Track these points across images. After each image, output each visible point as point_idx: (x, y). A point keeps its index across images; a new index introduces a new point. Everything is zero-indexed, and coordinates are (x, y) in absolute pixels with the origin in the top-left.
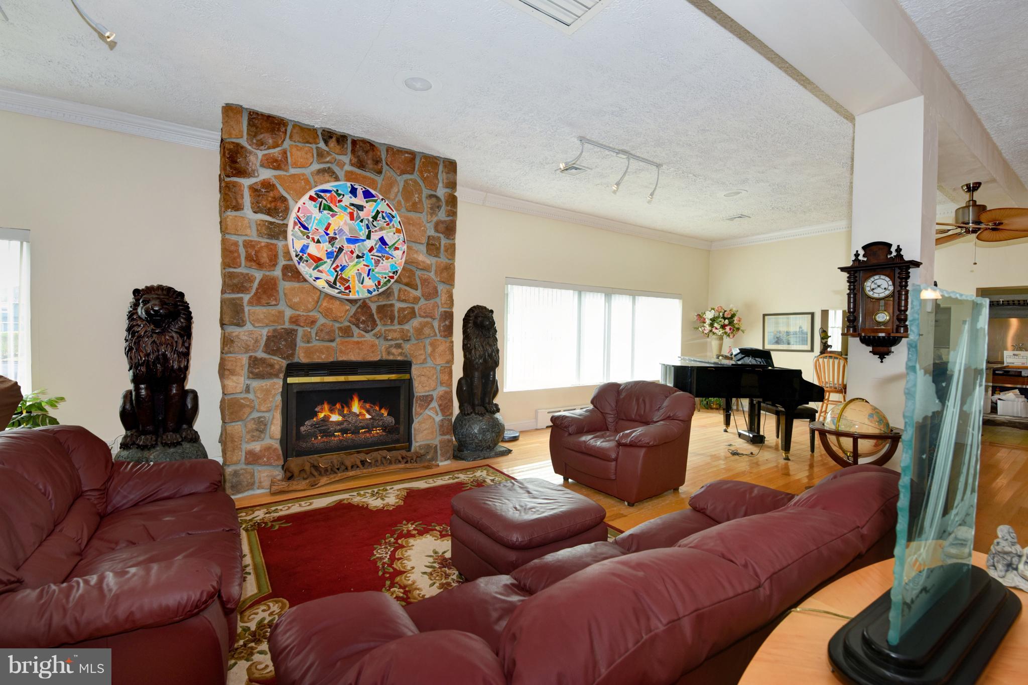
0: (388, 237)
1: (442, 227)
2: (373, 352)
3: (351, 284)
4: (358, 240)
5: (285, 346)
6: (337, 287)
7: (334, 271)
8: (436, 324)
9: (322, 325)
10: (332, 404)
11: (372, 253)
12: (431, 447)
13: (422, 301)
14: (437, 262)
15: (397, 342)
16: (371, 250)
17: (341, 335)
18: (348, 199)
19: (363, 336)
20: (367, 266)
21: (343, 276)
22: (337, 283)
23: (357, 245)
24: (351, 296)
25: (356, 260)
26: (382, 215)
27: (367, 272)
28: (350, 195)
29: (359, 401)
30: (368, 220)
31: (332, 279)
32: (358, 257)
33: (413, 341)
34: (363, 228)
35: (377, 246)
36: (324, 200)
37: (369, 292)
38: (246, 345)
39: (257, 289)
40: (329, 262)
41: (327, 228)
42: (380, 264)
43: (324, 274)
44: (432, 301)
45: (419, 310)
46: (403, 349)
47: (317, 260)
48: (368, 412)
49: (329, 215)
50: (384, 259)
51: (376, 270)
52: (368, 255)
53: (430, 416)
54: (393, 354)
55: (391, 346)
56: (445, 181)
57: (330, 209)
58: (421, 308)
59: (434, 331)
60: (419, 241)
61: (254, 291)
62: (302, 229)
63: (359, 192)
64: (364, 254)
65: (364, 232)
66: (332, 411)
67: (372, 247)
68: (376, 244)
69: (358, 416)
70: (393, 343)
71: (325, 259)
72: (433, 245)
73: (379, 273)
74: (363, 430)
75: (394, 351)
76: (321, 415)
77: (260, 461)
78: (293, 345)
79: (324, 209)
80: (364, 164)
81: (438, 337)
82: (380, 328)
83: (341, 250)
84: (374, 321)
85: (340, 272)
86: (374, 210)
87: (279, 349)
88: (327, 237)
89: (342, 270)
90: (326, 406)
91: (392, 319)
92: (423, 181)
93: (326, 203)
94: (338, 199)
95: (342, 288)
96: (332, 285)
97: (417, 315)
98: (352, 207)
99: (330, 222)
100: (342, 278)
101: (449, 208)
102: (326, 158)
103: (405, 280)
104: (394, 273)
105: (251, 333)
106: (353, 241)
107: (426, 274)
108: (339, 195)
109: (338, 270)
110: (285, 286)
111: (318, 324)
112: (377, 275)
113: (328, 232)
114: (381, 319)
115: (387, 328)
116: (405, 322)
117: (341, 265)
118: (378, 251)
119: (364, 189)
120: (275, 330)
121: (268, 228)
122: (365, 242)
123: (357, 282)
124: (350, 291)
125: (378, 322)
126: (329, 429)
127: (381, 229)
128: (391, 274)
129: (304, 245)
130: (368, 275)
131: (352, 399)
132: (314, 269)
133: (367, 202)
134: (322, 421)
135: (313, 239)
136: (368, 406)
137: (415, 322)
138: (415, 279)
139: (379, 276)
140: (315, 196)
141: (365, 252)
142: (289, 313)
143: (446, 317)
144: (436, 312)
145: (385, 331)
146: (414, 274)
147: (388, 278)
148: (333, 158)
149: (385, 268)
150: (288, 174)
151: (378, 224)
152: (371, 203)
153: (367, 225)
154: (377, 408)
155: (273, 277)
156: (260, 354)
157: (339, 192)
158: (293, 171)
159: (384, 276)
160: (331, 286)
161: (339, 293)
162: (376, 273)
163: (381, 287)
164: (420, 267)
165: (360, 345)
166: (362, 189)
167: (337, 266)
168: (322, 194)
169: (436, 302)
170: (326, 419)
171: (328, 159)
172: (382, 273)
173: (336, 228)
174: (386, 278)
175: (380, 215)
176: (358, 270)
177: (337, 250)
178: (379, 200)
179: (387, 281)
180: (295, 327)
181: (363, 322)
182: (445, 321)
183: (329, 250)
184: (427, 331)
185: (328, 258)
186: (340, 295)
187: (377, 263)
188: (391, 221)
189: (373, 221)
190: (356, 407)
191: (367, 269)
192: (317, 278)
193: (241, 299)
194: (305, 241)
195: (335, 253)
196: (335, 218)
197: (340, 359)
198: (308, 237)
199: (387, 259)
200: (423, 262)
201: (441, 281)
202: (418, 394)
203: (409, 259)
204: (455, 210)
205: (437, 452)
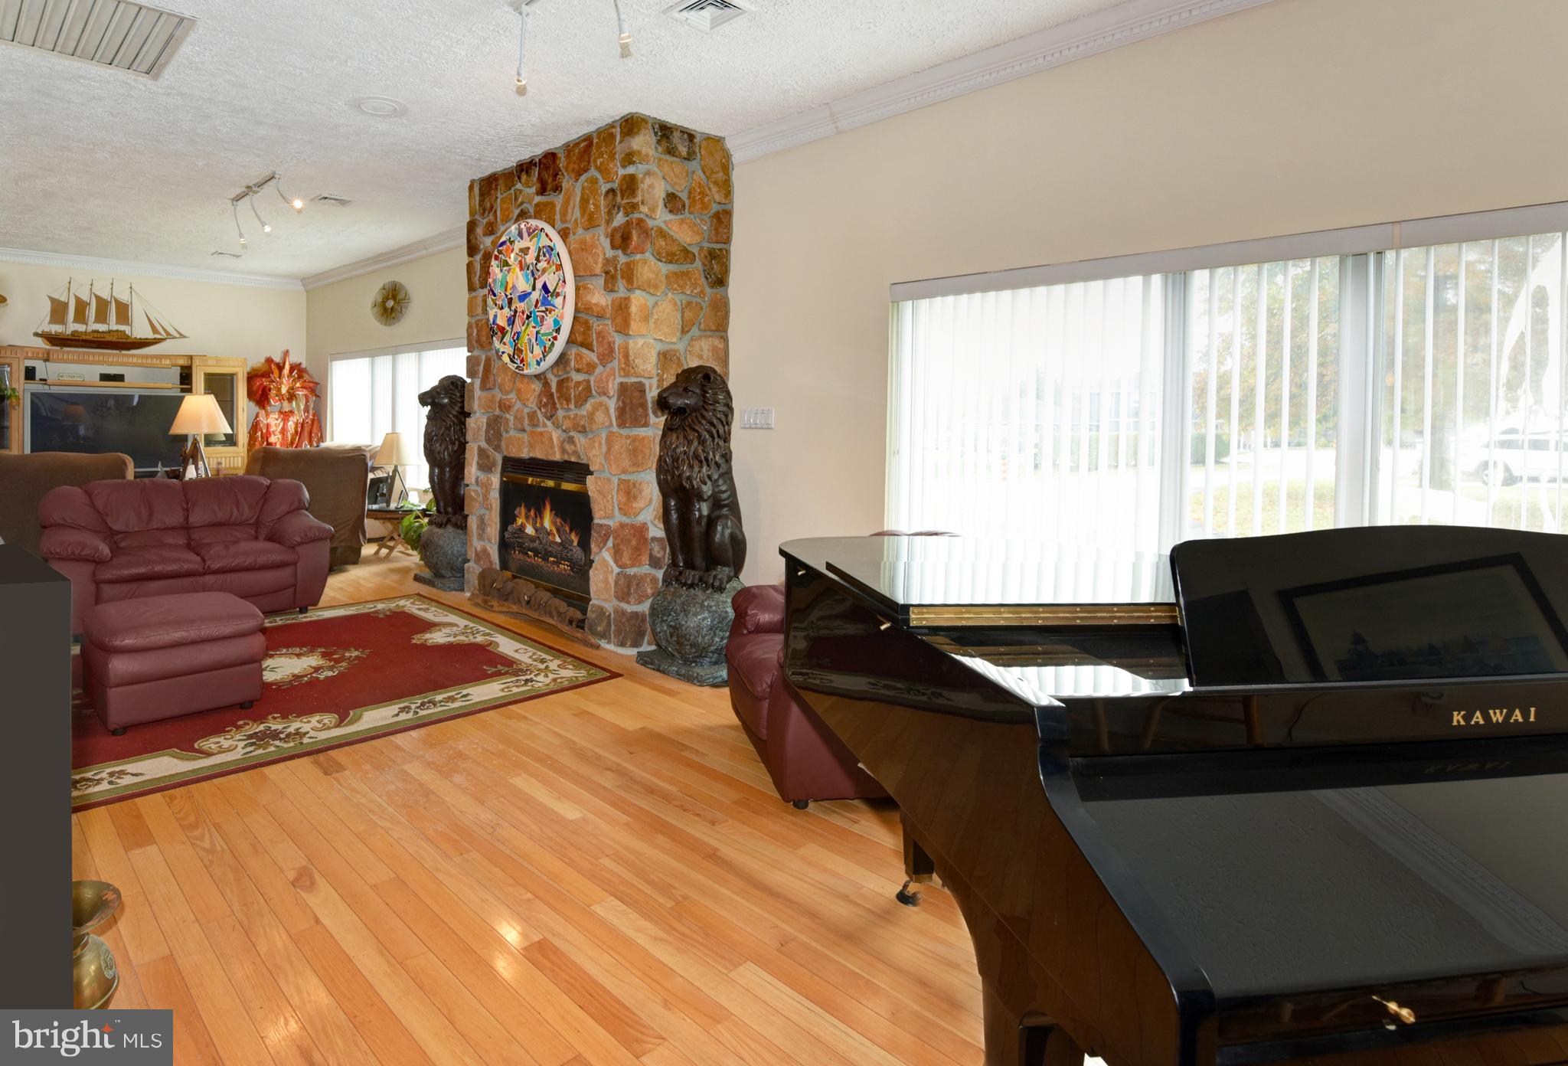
0: (549, 280)
1: (618, 238)
2: (551, 447)
3: (524, 355)
4: (526, 294)
5: (495, 435)
6: (516, 361)
7: (513, 341)
8: (612, 406)
10: (527, 509)
11: (537, 309)
12: (604, 614)
13: (599, 369)
14: (612, 299)
15: (571, 434)
16: (537, 303)
17: (529, 423)
18: (517, 245)
19: (546, 425)
20: (534, 327)
21: (519, 345)
22: (516, 355)
23: (526, 302)
24: (526, 372)
25: (527, 322)
27: (535, 337)
28: (519, 239)
29: (550, 512)
30: (533, 264)
31: (512, 352)
32: (528, 317)
33: (588, 434)
34: (529, 277)
35: (541, 297)
36: (503, 256)
37: (538, 364)
39: (483, 372)
40: (509, 329)
41: (506, 290)
42: (545, 322)
43: (507, 347)
44: (608, 367)
45: (594, 384)
46: (577, 446)
47: (503, 331)
48: (558, 530)
49: (506, 272)
50: (548, 313)
51: (542, 332)
52: (534, 313)
53: (606, 562)
54: (569, 453)
55: (565, 441)
56: (621, 158)
57: (507, 264)
58: (596, 381)
59: (610, 417)
60: (593, 273)
61: (481, 374)
62: (493, 297)
63: (526, 230)
64: (531, 312)
65: (530, 282)
66: (526, 518)
67: (537, 299)
68: (540, 295)
69: (549, 534)
70: (567, 436)
71: (507, 328)
72: (608, 273)
73: (544, 335)
74: (552, 559)
75: (568, 447)
76: (519, 522)
77: (480, 563)
78: (499, 435)
79: (503, 266)
80: (545, 186)
81: (615, 428)
82: (560, 413)
83: (516, 312)
84: (554, 404)
85: (516, 341)
86: (536, 248)
87: (492, 440)
88: (507, 300)
89: (518, 338)
90: (523, 511)
91: (569, 401)
92: (600, 172)
93: (504, 258)
94: (511, 245)
95: (518, 362)
96: (513, 359)
97: (593, 392)
98: (521, 254)
99: (508, 280)
100: (518, 349)
101: (625, 201)
103: (579, 339)
105: (478, 421)
106: (523, 297)
107: (601, 325)
109: (515, 338)
110: (497, 364)
111: (516, 408)
112: (543, 338)
113: (507, 293)
114: (560, 400)
115: (565, 414)
116: (580, 404)
117: (517, 332)
118: (542, 304)
120: (490, 418)
122: (531, 296)
123: (529, 351)
124: (524, 365)
125: (558, 405)
126: (524, 543)
127: (544, 272)
129: (494, 315)
130: (536, 340)
131: (544, 508)
132: (501, 342)
133: (531, 240)
134: (519, 530)
135: (499, 305)
136: (558, 522)
137: (590, 405)
138: (591, 335)
140: (498, 254)
141: (532, 310)
142: (497, 396)
143: (622, 392)
144: (610, 386)
145: (563, 417)
146: (590, 327)
147: (554, 340)
148: (524, 195)
149: (550, 325)
150: (498, 235)
151: (540, 266)
152: (534, 240)
153: (532, 271)
154: (567, 530)
155: (490, 356)
156: (484, 445)
157: (512, 239)
158: (502, 229)
159: (548, 338)
160: (511, 360)
161: (517, 368)
162: (542, 335)
163: (549, 355)
164: (596, 314)
165: (543, 438)
167: (515, 334)
168: (501, 249)
169: (613, 369)
170: (523, 529)
171: (520, 199)
172: (547, 334)
173: (512, 286)
175: (542, 252)
176: (528, 335)
177: (513, 314)
178: (539, 233)
179: (553, 345)
180: (501, 414)
181: (546, 406)
182: (621, 399)
183: (508, 316)
184: (601, 417)
185: (508, 326)
186: (518, 371)
187: (542, 320)
188: (551, 256)
189: (536, 264)
190: (547, 520)
191: (535, 331)
192: (504, 353)
194: (495, 310)
195: (512, 318)
196: (510, 273)
197: (531, 455)
198: (496, 305)
199: (550, 312)
200: (598, 304)
201: (617, 331)
202: (596, 521)
203: (579, 305)
204: (635, 201)
205: (610, 626)
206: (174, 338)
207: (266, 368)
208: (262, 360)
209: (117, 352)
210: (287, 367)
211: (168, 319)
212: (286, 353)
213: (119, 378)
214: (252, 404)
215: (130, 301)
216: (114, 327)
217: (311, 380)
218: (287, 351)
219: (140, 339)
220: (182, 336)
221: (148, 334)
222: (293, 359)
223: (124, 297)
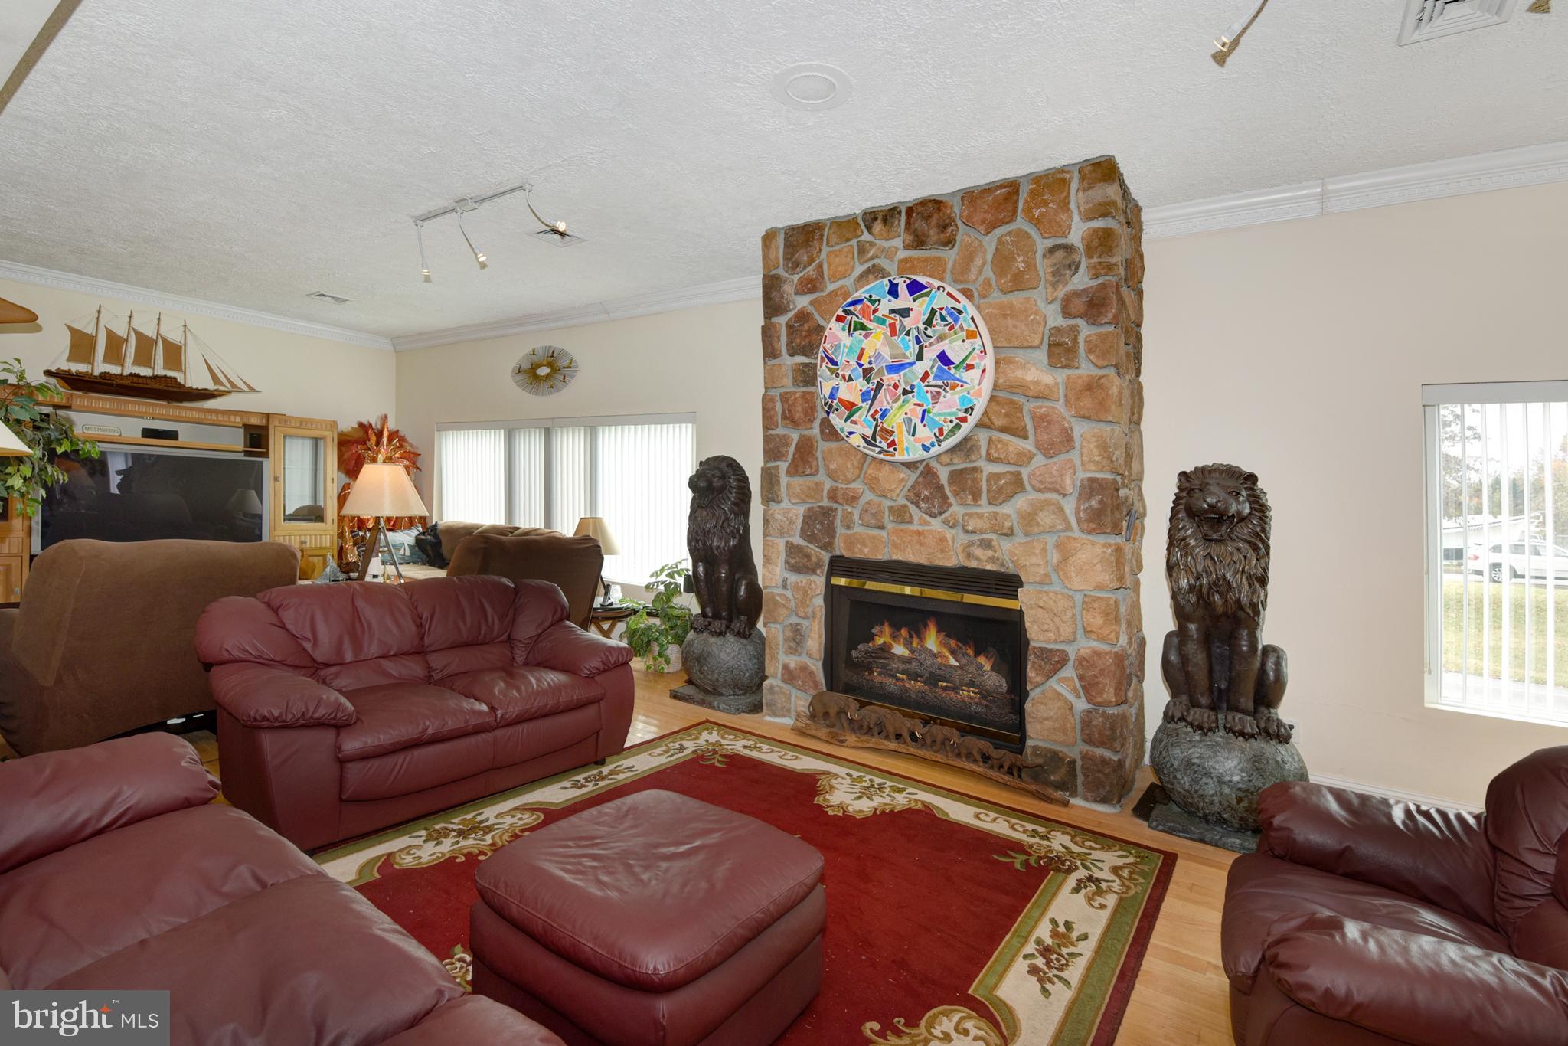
0: (952, 349)
1: (1079, 304)
2: (942, 551)
3: (895, 437)
4: (902, 365)
5: (821, 530)
6: (878, 444)
7: (872, 420)
8: (1069, 506)
9: (867, 503)
10: (896, 627)
11: (926, 383)
12: (1062, 759)
13: (1039, 460)
14: (1069, 377)
15: (985, 536)
16: (926, 376)
17: (892, 519)
18: (887, 304)
19: (927, 523)
20: (919, 405)
21: (885, 425)
22: (877, 437)
23: (902, 373)
24: (898, 457)
25: (903, 398)
26: (941, 314)
27: (920, 416)
28: (889, 297)
29: (939, 631)
30: (918, 329)
31: (869, 433)
32: (905, 392)
33: (1020, 538)
34: (911, 344)
35: (935, 369)
36: (854, 317)
37: (925, 448)
38: (781, 526)
39: (794, 454)
40: (865, 405)
41: (860, 358)
42: (942, 399)
43: (859, 426)
44: (1060, 459)
45: (1029, 477)
46: (995, 552)
47: (851, 407)
48: (953, 652)
49: (861, 337)
50: (948, 389)
51: (935, 411)
52: (920, 388)
53: (1059, 694)
54: (978, 559)
55: (971, 544)
56: (1082, 209)
57: (863, 327)
58: (1034, 474)
59: (1066, 520)
60: (1026, 344)
61: (790, 457)
62: (830, 365)
63: (902, 289)
64: (912, 387)
65: (911, 350)
66: (894, 637)
67: (927, 371)
68: (933, 367)
69: (935, 656)
70: (976, 537)
71: (860, 404)
72: (1058, 345)
73: (940, 414)
74: (945, 684)
75: (978, 552)
76: (880, 641)
77: (795, 682)
78: (830, 531)
79: (855, 330)
80: (924, 239)
81: (1077, 533)
82: (956, 510)
83: (879, 386)
84: (945, 498)
85: (880, 421)
86: (927, 309)
87: (813, 535)
88: (861, 370)
89: (883, 416)
90: (887, 629)
91: (976, 495)
92: (1035, 225)
93: (857, 319)
94: (873, 308)
95: (884, 445)
96: (870, 442)
97: (1028, 487)
98: (892, 316)
99: (863, 346)
100: (883, 429)
101: (1095, 260)
102: (868, 253)
103: (999, 422)
104: (966, 411)
105: (786, 512)
106: (896, 368)
107: (1043, 407)
108: (873, 302)
109: (877, 417)
110: (822, 446)
111: (863, 501)
112: (937, 419)
113: (862, 362)
114: (956, 494)
115: (968, 511)
116: (1000, 500)
117: (881, 410)
118: (936, 377)
119: (908, 281)
120: (810, 509)
121: (803, 372)
122: (914, 367)
123: (905, 433)
124: (895, 449)
125: (952, 500)
126: (889, 665)
127: (941, 338)
128: (961, 414)
129: (834, 388)
130: (922, 421)
131: (926, 626)
132: (846, 420)
133: (914, 300)
134: (880, 649)
135: (844, 376)
136: (953, 643)
137: (1021, 502)
138: (1021, 419)
139: (940, 419)
140: (843, 314)
141: (915, 383)
142: (828, 485)
143: (1092, 490)
144: (1068, 481)
145: (966, 514)
146: (1020, 409)
147: (956, 422)
148: (878, 249)
149: (951, 403)
150: (824, 294)
151: (934, 332)
152: (921, 300)
153: (917, 337)
154: (971, 652)
155: (810, 437)
156: (797, 540)
157: (873, 298)
158: (831, 287)
159: (949, 418)
160: (867, 442)
161: (880, 452)
162: (935, 415)
163: (945, 439)
164: (1031, 394)
165: (922, 538)
166: (905, 282)
167: (876, 412)
168: (851, 308)
169: (1070, 461)
170: (885, 649)
171: (871, 254)
172: (945, 414)
173: (872, 354)
174: (951, 421)
175: (938, 315)
176: (906, 414)
177: (874, 387)
178: (933, 291)
179: (954, 427)
180: (835, 506)
181: (927, 499)
182: (1089, 499)
183: (864, 389)
184: (1046, 518)
185: (863, 402)
186: (881, 456)
187: (936, 397)
188: (956, 320)
189: (926, 329)
190: (932, 641)
191: (920, 410)
192: (851, 433)
193: (777, 468)
194: (835, 382)
195: (872, 392)
196: (869, 338)
197: (894, 557)
198: (837, 375)
199: (953, 388)
200: (1037, 383)
201: (1078, 416)
202: (1032, 644)
203: (1001, 381)
204: (1113, 260)
205: (1075, 775)
206: (241, 391)
207: (361, 434)
208: (356, 426)
209: (165, 403)
210: (386, 434)
211: (234, 369)
212: (385, 418)
213: (173, 435)
214: (342, 476)
215: (183, 342)
216: (160, 371)
217: (412, 450)
218: (386, 417)
219: (197, 389)
220: (252, 390)
221: (208, 384)
222: (392, 425)
223: (175, 337)
